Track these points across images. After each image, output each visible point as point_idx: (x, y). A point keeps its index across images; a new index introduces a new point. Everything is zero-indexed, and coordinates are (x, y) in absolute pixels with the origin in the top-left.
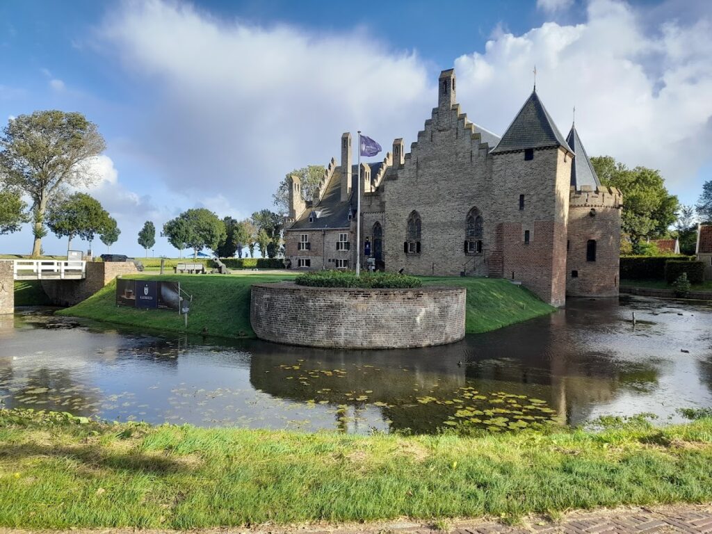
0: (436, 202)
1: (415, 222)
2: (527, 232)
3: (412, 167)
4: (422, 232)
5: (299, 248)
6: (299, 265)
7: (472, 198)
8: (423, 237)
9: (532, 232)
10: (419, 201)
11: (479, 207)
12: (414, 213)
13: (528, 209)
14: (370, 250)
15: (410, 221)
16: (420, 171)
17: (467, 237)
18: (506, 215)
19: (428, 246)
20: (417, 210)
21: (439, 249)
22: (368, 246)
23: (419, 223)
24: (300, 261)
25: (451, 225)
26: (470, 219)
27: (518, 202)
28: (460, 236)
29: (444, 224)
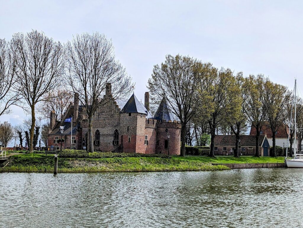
0: (105, 127)
1: (98, 134)
2: (129, 138)
3: (97, 114)
4: (100, 137)
5: (54, 142)
6: (54, 150)
7: (115, 126)
8: (100, 139)
9: (130, 138)
10: (99, 126)
11: (118, 129)
12: (98, 131)
13: (130, 131)
14: (84, 143)
15: (96, 133)
16: (100, 116)
17: (114, 139)
18: (124, 133)
19: (102, 142)
20: (99, 130)
21: (105, 143)
22: (84, 142)
23: (99, 134)
24: (54, 148)
25: (110, 135)
26: (115, 133)
27: (127, 129)
28: (112, 139)
29: (107, 135)
